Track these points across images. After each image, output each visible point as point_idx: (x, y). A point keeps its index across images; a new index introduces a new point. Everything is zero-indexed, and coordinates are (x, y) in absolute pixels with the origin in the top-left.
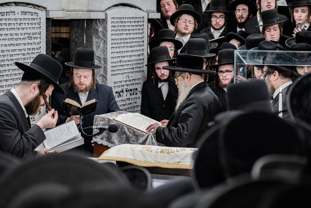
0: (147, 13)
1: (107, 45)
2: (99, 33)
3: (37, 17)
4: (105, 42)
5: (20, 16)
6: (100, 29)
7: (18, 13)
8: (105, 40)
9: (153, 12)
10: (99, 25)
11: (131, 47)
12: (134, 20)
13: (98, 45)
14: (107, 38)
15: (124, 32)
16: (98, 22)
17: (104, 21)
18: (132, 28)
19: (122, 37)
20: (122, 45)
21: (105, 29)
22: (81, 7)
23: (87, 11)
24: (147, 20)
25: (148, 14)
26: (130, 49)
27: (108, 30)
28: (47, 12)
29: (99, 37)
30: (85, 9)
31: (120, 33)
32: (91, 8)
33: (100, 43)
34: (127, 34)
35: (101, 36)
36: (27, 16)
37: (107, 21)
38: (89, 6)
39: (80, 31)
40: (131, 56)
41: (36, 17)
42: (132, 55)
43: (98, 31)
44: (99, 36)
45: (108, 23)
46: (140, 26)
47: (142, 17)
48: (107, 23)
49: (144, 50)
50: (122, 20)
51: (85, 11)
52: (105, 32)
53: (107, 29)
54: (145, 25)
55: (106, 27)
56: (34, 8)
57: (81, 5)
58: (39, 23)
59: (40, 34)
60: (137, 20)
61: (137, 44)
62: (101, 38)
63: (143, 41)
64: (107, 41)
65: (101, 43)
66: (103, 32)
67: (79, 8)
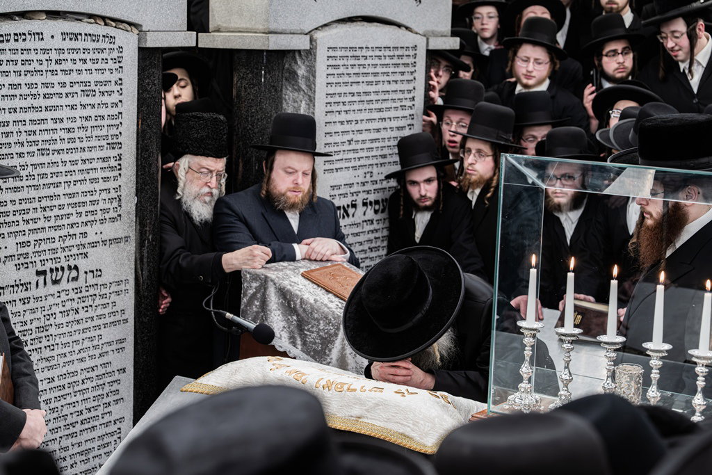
0: (425, 39)
1: (314, 106)
2: (300, 81)
3: (112, 46)
4: (311, 100)
5: (58, 43)
6: (302, 71)
7: (52, 37)
8: (310, 96)
9: (442, 36)
10: (299, 63)
11: (380, 110)
12: (391, 53)
13: (296, 105)
14: (315, 91)
15: (361, 79)
16: (297, 57)
17: (310, 54)
18: (385, 70)
19: (355, 89)
20: (356, 107)
21: (312, 71)
22: (253, 23)
23: (264, 33)
24: (425, 52)
25: (428, 39)
26: (376, 115)
27: (317, 74)
28: (142, 33)
29: (299, 90)
30: (261, 27)
31: (350, 80)
32: (273, 26)
33: (301, 101)
34: (369, 83)
35: (304, 87)
36: (79, 44)
37: (315, 55)
38: (267, 20)
39: (250, 75)
40: (378, 130)
41: (107, 46)
42: (382, 127)
43: (298, 76)
44: (299, 86)
45: (317, 59)
46: (406, 65)
47: (411, 45)
48: (315, 59)
49: (415, 116)
50: (358, 53)
51: (260, 33)
52: (312, 78)
53: (315, 72)
54: (418, 65)
55: (314, 67)
56: (106, 24)
57: (254, 18)
58: (119, 60)
59: (121, 84)
60: (400, 52)
61: (398, 104)
62: (303, 91)
63: (413, 99)
64: (314, 99)
65: (304, 102)
66: (307, 79)
67: (248, 26)
